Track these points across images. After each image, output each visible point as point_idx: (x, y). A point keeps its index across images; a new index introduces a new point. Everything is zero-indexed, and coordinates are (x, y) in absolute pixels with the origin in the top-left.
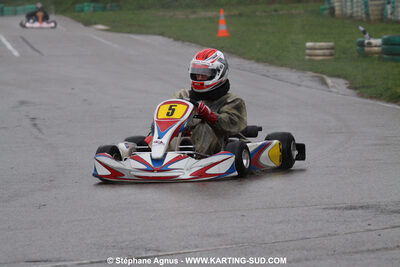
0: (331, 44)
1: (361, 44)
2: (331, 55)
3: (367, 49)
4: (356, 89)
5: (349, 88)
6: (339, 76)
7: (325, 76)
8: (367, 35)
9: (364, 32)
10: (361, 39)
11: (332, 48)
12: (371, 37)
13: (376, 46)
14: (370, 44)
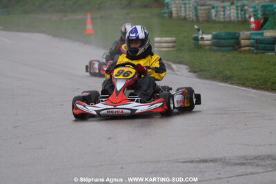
0: (173, 39)
1: (196, 39)
2: (173, 47)
3: (200, 42)
4: (195, 72)
5: (190, 71)
6: (180, 63)
7: (170, 63)
8: (200, 32)
9: (198, 30)
10: (196, 35)
11: (174, 42)
12: (203, 33)
13: (207, 40)
14: (202, 38)
